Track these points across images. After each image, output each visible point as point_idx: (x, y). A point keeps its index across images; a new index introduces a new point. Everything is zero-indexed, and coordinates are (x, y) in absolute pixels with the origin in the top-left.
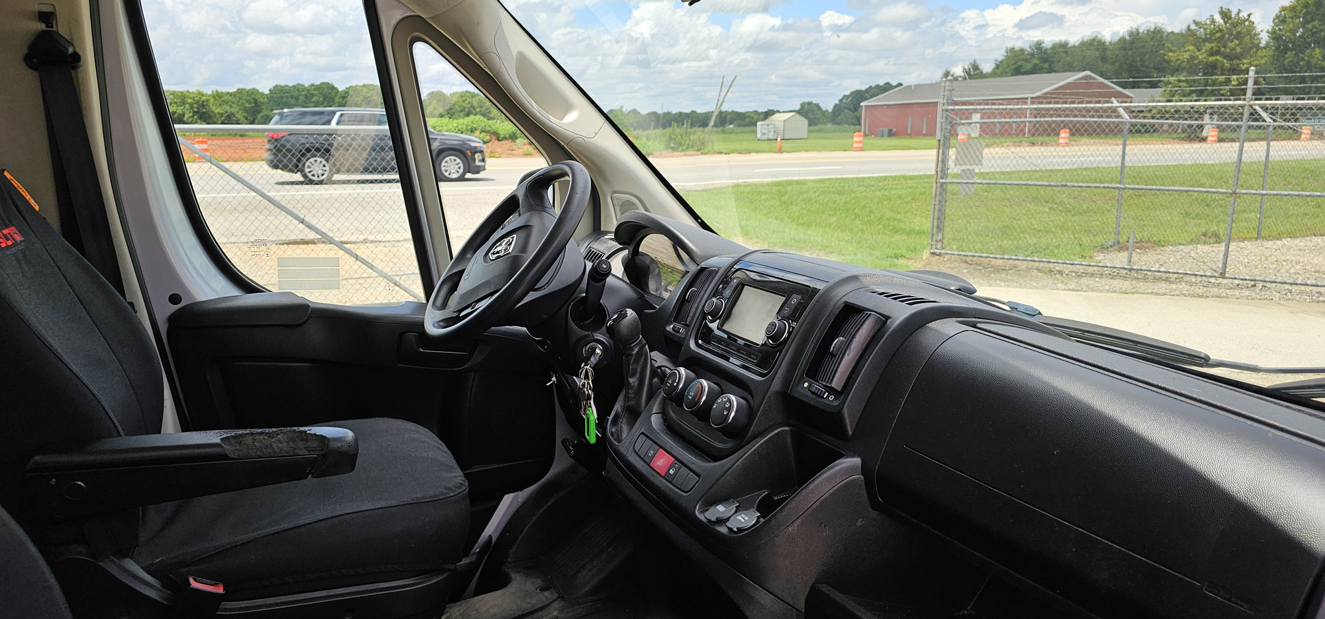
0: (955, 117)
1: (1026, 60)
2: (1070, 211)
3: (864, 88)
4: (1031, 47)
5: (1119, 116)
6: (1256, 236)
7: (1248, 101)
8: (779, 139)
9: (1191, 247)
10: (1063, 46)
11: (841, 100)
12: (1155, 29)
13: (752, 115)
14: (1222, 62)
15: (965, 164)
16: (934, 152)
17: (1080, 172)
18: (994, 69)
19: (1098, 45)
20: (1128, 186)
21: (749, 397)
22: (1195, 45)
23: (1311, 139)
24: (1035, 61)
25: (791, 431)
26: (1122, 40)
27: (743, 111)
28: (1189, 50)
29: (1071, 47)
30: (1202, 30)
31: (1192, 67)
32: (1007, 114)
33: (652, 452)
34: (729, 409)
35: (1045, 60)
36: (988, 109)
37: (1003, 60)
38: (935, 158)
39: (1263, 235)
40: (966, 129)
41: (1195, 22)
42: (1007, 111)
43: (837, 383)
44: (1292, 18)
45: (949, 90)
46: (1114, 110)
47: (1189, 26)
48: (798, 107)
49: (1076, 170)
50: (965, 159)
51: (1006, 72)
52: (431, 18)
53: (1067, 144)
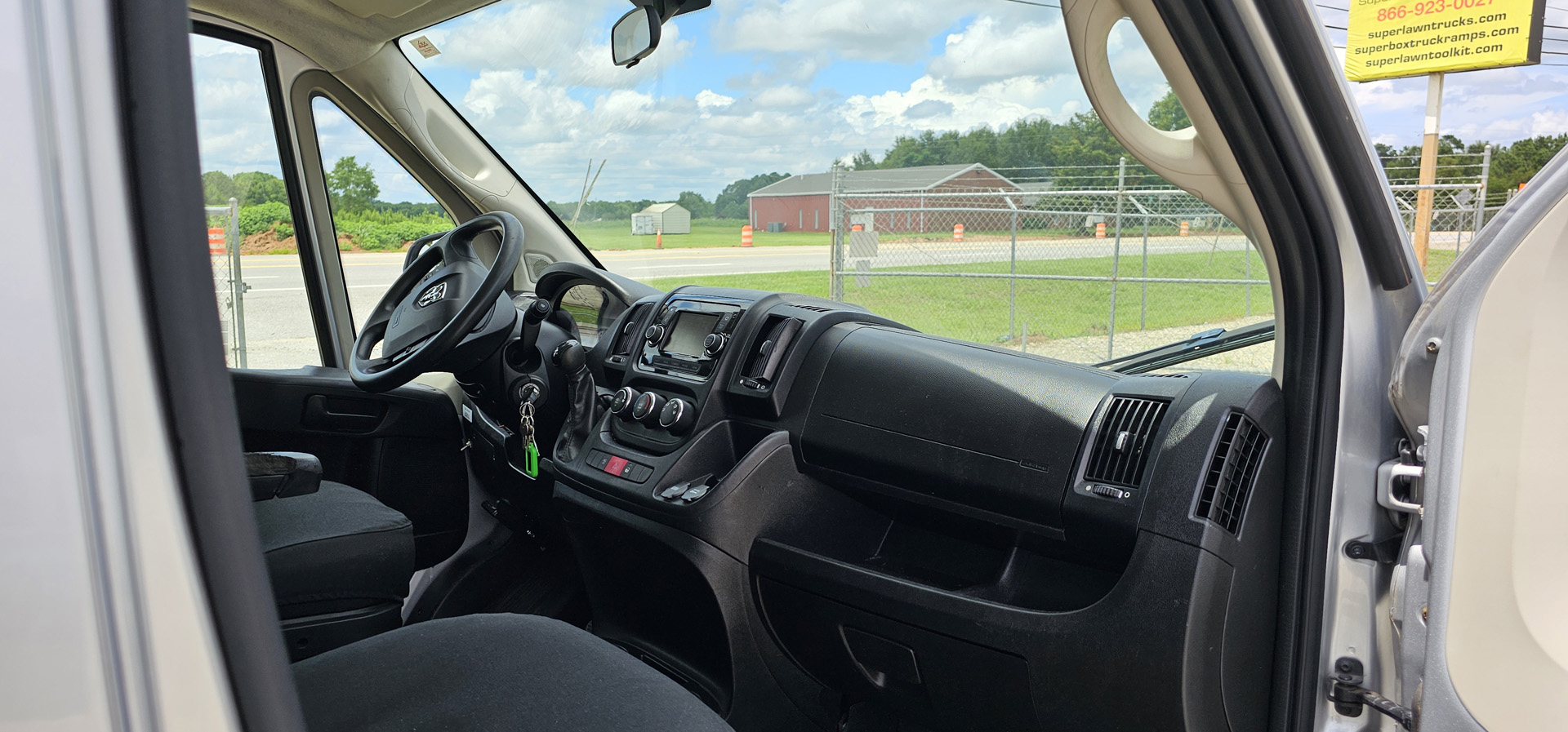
0: (848, 206)
1: (917, 151)
2: (967, 308)
3: (749, 177)
4: (921, 137)
5: (1006, 206)
6: (1140, 327)
7: (1119, 192)
8: (659, 233)
9: (1082, 339)
10: (954, 136)
11: (725, 191)
12: (1041, 121)
13: (625, 206)
14: (1104, 156)
15: (860, 256)
16: (829, 248)
17: (974, 268)
18: (885, 160)
19: (987, 136)
20: (1017, 275)
21: (693, 400)
22: (1078, 138)
23: (1189, 235)
24: (926, 152)
25: (730, 423)
26: (1011, 131)
27: (614, 201)
28: (1073, 144)
29: (961, 138)
30: (1084, 124)
31: (1077, 157)
32: (899, 202)
33: (605, 460)
34: (677, 410)
35: (936, 151)
36: (880, 197)
37: (894, 150)
38: (829, 254)
39: (1146, 326)
40: (860, 219)
41: (1076, 115)
42: (899, 200)
43: (767, 375)
44: (1165, 113)
45: (840, 177)
46: (1001, 200)
47: (1072, 119)
48: (677, 198)
49: (971, 265)
50: (860, 250)
51: (898, 164)
52: (337, 73)
53: (962, 240)
